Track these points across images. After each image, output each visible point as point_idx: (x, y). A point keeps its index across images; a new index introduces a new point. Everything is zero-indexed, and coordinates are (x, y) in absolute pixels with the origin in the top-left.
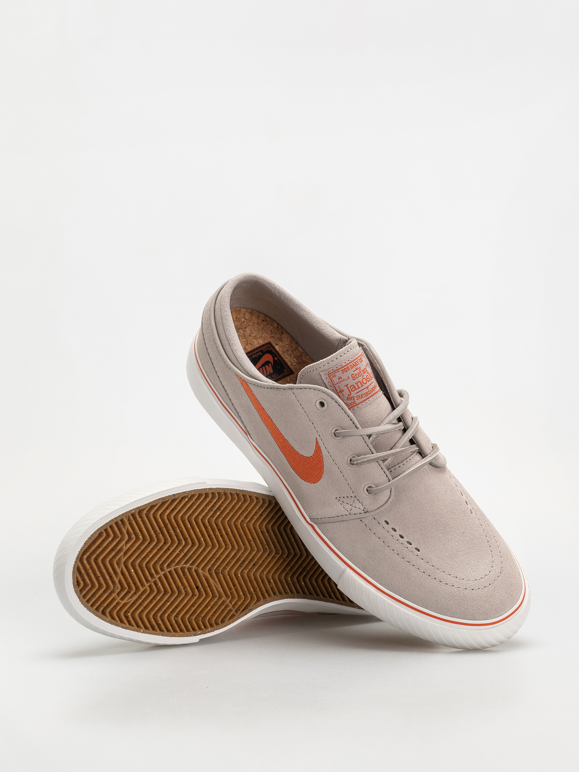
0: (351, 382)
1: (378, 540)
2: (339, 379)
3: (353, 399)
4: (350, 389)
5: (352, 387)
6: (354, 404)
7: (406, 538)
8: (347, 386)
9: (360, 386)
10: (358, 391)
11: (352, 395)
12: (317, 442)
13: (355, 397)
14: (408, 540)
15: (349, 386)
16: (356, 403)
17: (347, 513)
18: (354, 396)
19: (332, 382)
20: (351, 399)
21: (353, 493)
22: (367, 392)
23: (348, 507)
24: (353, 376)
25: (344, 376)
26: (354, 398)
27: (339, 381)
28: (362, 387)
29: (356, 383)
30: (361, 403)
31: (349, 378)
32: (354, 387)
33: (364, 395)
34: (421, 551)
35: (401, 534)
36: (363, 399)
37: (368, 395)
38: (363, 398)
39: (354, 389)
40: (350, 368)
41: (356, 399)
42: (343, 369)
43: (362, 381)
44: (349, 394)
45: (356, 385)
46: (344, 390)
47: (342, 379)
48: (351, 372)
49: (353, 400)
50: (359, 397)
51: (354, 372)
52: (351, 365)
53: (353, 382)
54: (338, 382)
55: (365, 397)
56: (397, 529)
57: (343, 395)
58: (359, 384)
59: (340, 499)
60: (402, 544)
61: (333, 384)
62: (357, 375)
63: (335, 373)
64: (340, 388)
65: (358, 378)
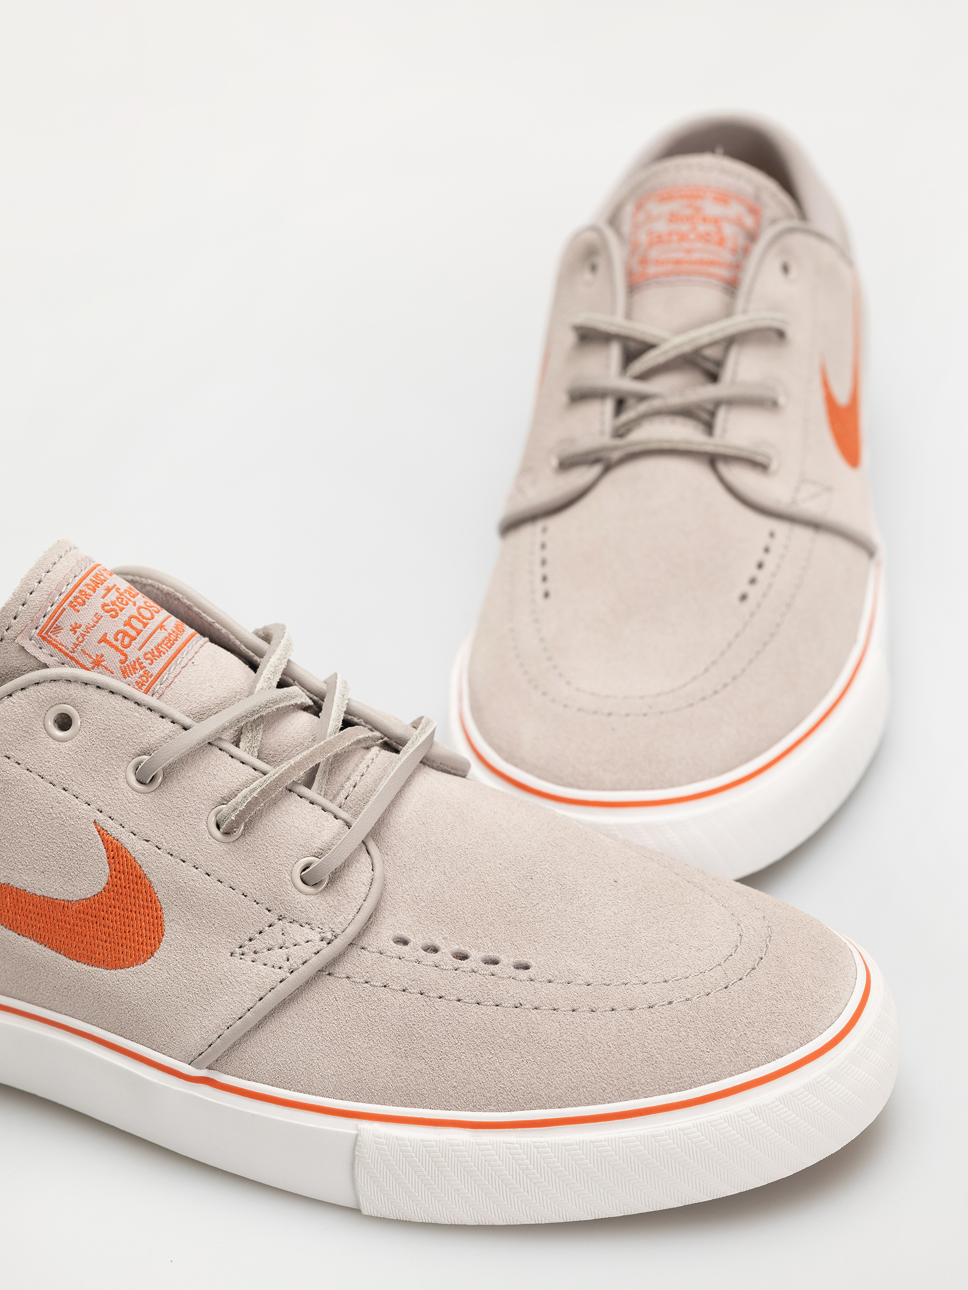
0: (110, 626)
1: (401, 997)
2: (76, 632)
3: (137, 666)
4: (118, 644)
5: (120, 636)
6: (147, 678)
7: (474, 952)
8: (104, 639)
9: (139, 626)
10: (140, 639)
11: (132, 658)
12: (102, 832)
13: (142, 660)
14: (482, 955)
15: (110, 637)
16: (152, 675)
17: (282, 974)
18: (139, 659)
19: (60, 650)
20: (135, 668)
21: (269, 911)
22: (166, 638)
23: (278, 956)
24: (106, 608)
25: (85, 616)
26: (142, 663)
27: (79, 638)
28: (146, 629)
29: (128, 623)
30: (165, 668)
31: (98, 618)
32: (126, 634)
33: (163, 645)
34: (532, 963)
35: (456, 948)
36: (164, 658)
37: (174, 644)
38: (164, 653)
39: (127, 640)
40: (88, 591)
41: (146, 663)
42: (71, 599)
43: (140, 614)
44: (123, 658)
45: (127, 628)
46: (102, 656)
47: (83, 626)
48: (95, 602)
49: (142, 668)
50: (154, 656)
51: (103, 597)
52: (88, 585)
53: (118, 624)
54: (75, 641)
55: (168, 651)
56: (437, 942)
57: (106, 668)
58: (134, 622)
59: (244, 949)
60: (473, 971)
61: (67, 655)
62: (117, 603)
63: (56, 620)
64: (90, 656)
65: (123, 609)
